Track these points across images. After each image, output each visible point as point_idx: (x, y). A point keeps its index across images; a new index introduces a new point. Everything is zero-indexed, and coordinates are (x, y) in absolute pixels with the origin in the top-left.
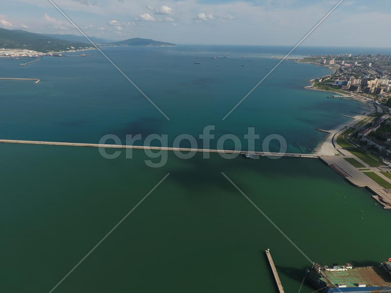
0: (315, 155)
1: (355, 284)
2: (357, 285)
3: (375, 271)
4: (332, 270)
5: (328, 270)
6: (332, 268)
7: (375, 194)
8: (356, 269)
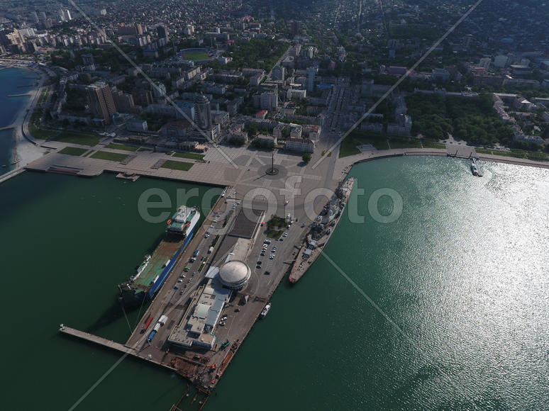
0: (17, 168)
1: (163, 268)
2: (164, 266)
3: (166, 241)
4: (138, 275)
5: (135, 278)
6: (137, 273)
7: (117, 173)
8: (154, 255)
